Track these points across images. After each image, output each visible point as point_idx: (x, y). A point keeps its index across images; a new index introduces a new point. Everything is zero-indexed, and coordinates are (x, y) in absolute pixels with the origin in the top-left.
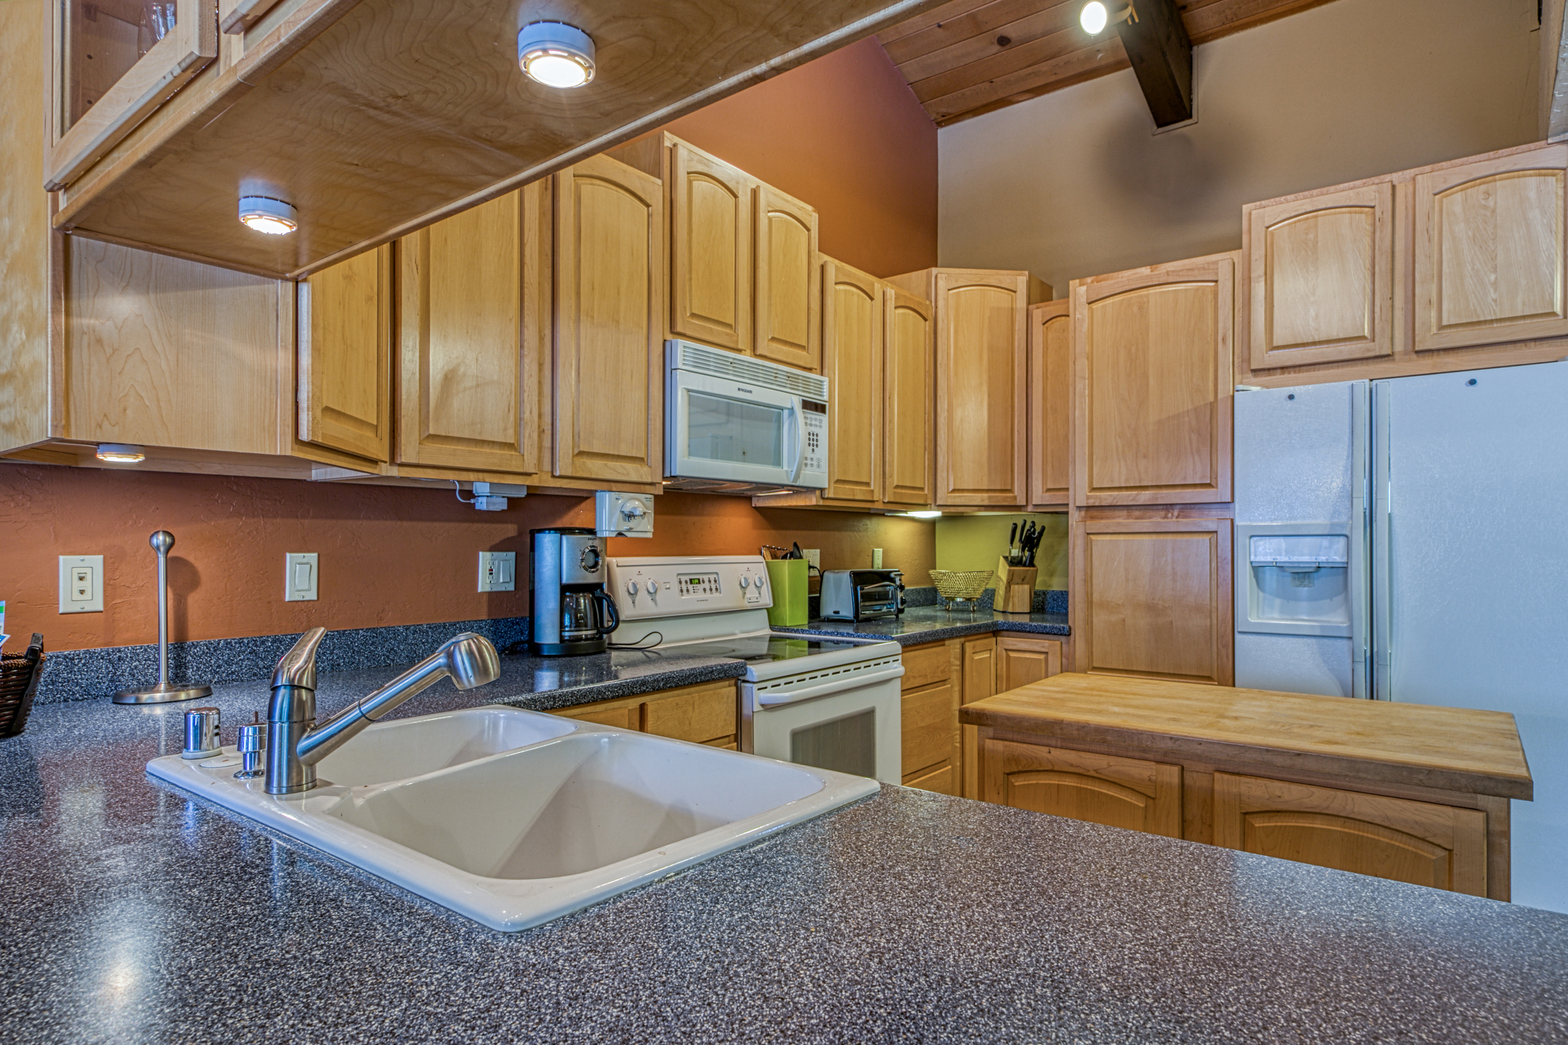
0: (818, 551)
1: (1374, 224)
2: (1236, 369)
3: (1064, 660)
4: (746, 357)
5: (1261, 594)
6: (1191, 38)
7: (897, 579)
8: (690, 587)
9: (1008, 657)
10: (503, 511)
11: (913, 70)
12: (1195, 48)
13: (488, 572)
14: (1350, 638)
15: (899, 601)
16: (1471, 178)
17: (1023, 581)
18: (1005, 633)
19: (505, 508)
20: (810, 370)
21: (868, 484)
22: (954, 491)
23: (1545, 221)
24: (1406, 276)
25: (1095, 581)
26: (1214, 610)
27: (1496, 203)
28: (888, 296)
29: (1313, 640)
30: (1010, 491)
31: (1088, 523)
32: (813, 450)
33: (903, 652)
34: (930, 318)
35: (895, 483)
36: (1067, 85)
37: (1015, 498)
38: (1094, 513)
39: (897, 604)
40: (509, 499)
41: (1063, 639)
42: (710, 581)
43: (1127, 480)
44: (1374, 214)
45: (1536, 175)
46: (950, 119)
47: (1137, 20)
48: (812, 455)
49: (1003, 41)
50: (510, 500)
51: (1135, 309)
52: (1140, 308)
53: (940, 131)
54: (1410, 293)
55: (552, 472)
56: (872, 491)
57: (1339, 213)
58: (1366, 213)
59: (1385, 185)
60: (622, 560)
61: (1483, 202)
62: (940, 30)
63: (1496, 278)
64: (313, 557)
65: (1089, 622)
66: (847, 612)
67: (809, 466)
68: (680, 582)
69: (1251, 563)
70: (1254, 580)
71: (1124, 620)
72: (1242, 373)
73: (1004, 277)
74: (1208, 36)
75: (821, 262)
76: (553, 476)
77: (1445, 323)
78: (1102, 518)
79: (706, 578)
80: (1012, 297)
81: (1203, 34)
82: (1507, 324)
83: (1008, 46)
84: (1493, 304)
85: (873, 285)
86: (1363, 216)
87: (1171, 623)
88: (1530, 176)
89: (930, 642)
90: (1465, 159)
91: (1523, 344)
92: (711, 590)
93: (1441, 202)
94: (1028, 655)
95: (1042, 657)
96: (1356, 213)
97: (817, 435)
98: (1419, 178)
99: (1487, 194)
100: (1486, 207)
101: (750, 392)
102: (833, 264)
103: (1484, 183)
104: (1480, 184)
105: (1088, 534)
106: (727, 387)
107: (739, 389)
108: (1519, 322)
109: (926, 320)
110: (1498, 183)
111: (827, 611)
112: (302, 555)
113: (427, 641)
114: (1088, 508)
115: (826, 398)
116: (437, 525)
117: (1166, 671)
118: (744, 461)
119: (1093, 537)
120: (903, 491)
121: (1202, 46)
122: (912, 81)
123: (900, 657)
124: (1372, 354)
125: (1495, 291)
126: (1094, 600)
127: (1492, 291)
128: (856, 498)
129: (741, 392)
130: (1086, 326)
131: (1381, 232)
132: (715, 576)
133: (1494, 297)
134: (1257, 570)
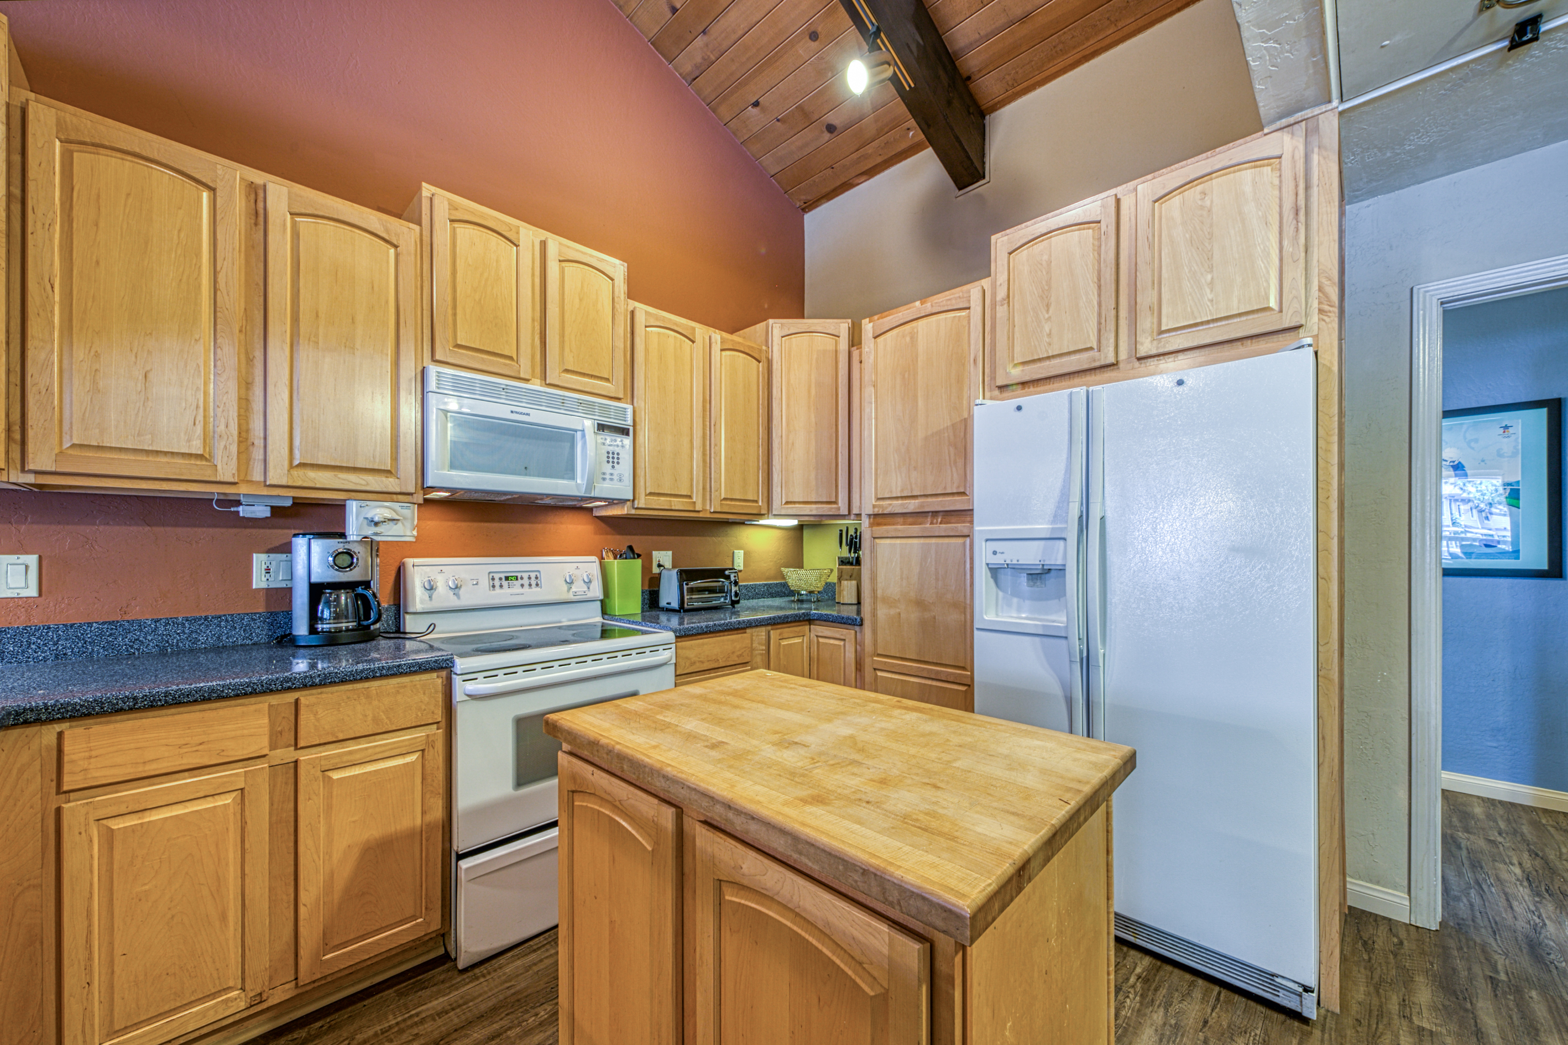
0: (670, 553)
1: (1100, 239)
2: (986, 387)
3: (858, 647)
4: (536, 385)
5: (1001, 594)
6: (983, 108)
7: (732, 576)
8: (505, 583)
9: (818, 642)
10: (267, 518)
11: (770, 163)
12: (987, 117)
13: (264, 572)
14: (1066, 638)
15: (733, 594)
16: (1188, 179)
17: (851, 578)
18: (817, 622)
19: (269, 515)
20: (618, 399)
21: (690, 497)
22: (787, 503)
23: (1260, 213)
24: (1129, 285)
25: (879, 580)
26: (968, 607)
27: (1212, 202)
28: (713, 340)
29: (1037, 639)
30: (835, 503)
31: (874, 528)
32: (613, 467)
33: (676, 642)
34: (764, 359)
35: (723, 496)
36: (892, 165)
37: (839, 509)
38: (880, 520)
39: (731, 597)
40: (272, 507)
41: (857, 628)
42: (530, 578)
43: (902, 491)
44: (1100, 228)
45: (1252, 168)
46: (810, 205)
47: (913, 85)
48: (612, 471)
49: (831, 128)
50: (274, 509)
51: (908, 339)
52: (912, 338)
53: (807, 217)
54: (1133, 302)
55: (265, 481)
56: (694, 503)
57: (1070, 232)
58: (1093, 229)
59: (1109, 199)
60: (417, 561)
61: (1200, 203)
62: (779, 124)
63: (1212, 278)
64: (32, 560)
65: (874, 614)
66: (675, 605)
67: (608, 481)
68: (493, 579)
69: (988, 564)
70: (992, 581)
71: (900, 614)
72: (991, 390)
73: (829, 324)
74: (996, 104)
75: (630, 308)
76: (266, 486)
77: (1163, 328)
78: (885, 525)
79: (525, 575)
80: (836, 341)
81: (991, 103)
82: (1224, 323)
83: (836, 133)
84: (1209, 304)
85: (694, 329)
86: (1091, 231)
87: (935, 618)
88: (1246, 169)
89: (720, 631)
90: (1185, 162)
91: (1239, 343)
92: (530, 585)
93: (1160, 209)
94: (832, 641)
95: (842, 643)
96: (1084, 229)
97: (618, 454)
98: (1139, 187)
99: (1204, 193)
100: (1202, 207)
101: (528, 414)
102: (641, 309)
103: (1201, 183)
104: (1197, 185)
105: (874, 538)
106: (501, 410)
107: (512, 412)
108: (1235, 320)
109: (759, 362)
110: (1214, 181)
111: (663, 603)
112: (16, 557)
113: (184, 632)
114: (876, 515)
115: (630, 421)
116: (199, 530)
117: (931, 660)
118: (526, 475)
119: (877, 541)
120: (733, 503)
121: (993, 115)
122: (772, 173)
123: (673, 646)
124: (1097, 364)
125: (1212, 291)
126: (879, 596)
127: (1208, 291)
128: (673, 508)
129: (515, 414)
130: (872, 357)
131: (1106, 245)
132: (538, 574)
133: (1210, 297)
134: (995, 571)
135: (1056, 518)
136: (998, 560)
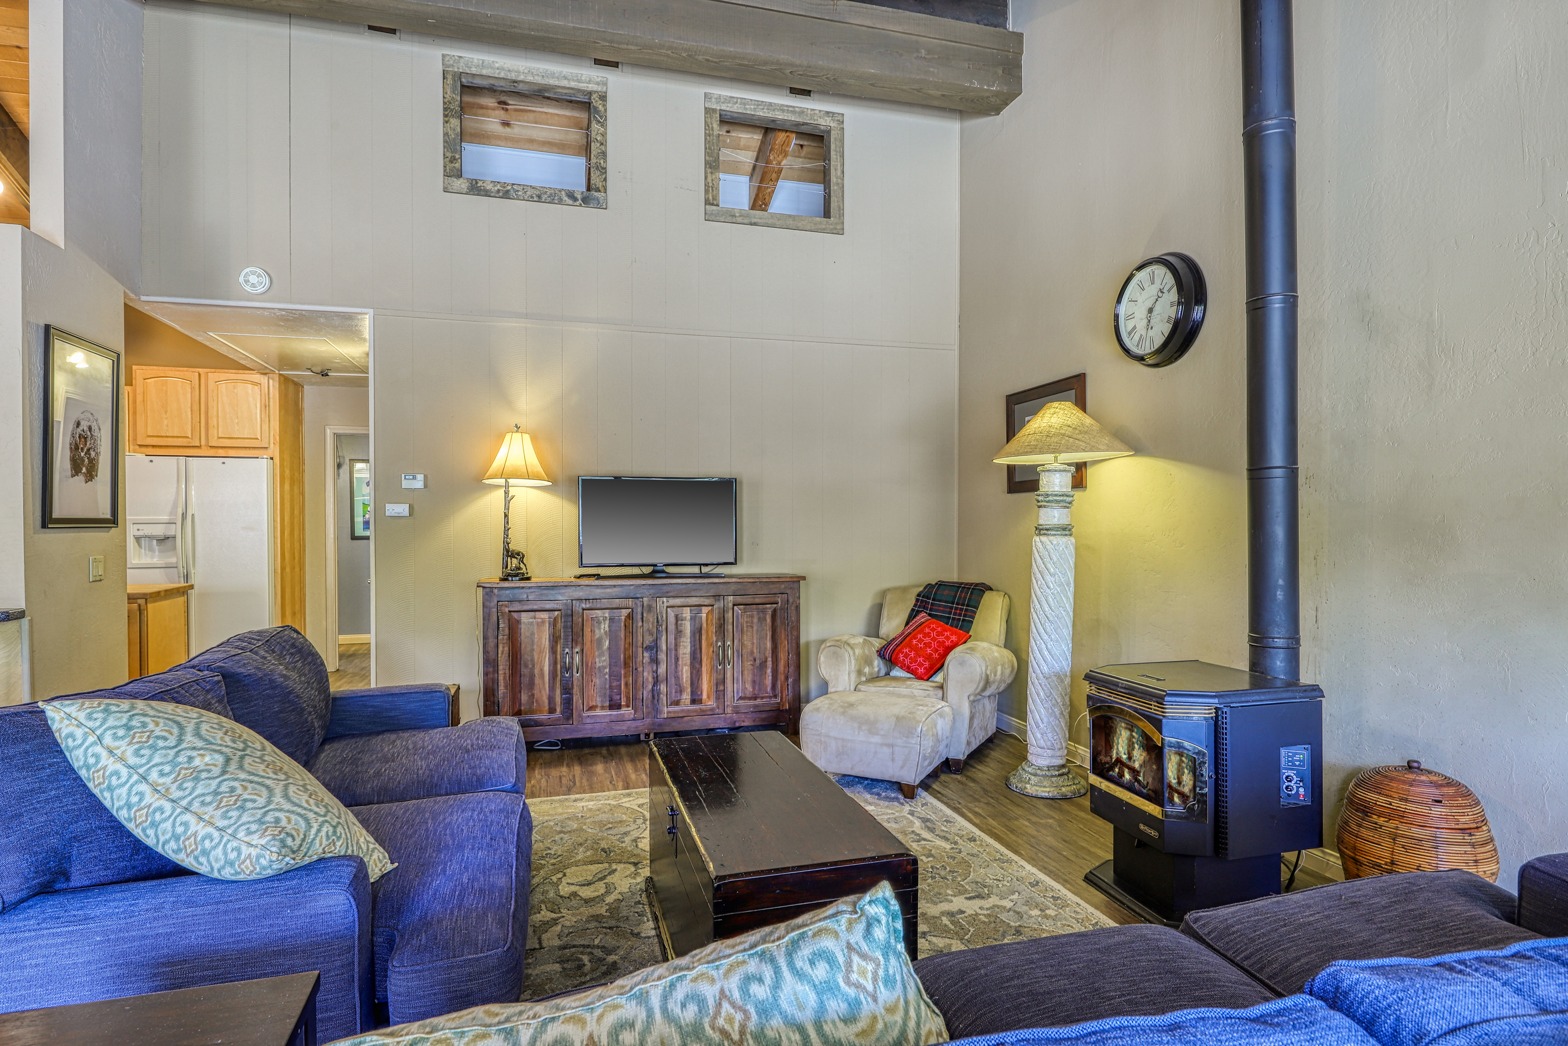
1: (192, 389)
5: (141, 550)
14: (176, 568)
16: (228, 378)
24: (205, 414)
27: (238, 391)
44: (191, 384)
54: (206, 420)
58: (188, 383)
59: (196, 372)
63: (238, 421)
69: (134, 536)
70: (136, 544)
77: (220, 436)
84: (237, 431)
91: (248, 449)
93: (218, 386)
96: (184, 382)
98: (210, 374)
100: (234, 392)
104: (232, 382)
110: (238, 383)
124: (191, 445)
131: (195, 393)
133: (237, 426)
134: (138, 539)
135: (171, 514)
136: (140, 533)
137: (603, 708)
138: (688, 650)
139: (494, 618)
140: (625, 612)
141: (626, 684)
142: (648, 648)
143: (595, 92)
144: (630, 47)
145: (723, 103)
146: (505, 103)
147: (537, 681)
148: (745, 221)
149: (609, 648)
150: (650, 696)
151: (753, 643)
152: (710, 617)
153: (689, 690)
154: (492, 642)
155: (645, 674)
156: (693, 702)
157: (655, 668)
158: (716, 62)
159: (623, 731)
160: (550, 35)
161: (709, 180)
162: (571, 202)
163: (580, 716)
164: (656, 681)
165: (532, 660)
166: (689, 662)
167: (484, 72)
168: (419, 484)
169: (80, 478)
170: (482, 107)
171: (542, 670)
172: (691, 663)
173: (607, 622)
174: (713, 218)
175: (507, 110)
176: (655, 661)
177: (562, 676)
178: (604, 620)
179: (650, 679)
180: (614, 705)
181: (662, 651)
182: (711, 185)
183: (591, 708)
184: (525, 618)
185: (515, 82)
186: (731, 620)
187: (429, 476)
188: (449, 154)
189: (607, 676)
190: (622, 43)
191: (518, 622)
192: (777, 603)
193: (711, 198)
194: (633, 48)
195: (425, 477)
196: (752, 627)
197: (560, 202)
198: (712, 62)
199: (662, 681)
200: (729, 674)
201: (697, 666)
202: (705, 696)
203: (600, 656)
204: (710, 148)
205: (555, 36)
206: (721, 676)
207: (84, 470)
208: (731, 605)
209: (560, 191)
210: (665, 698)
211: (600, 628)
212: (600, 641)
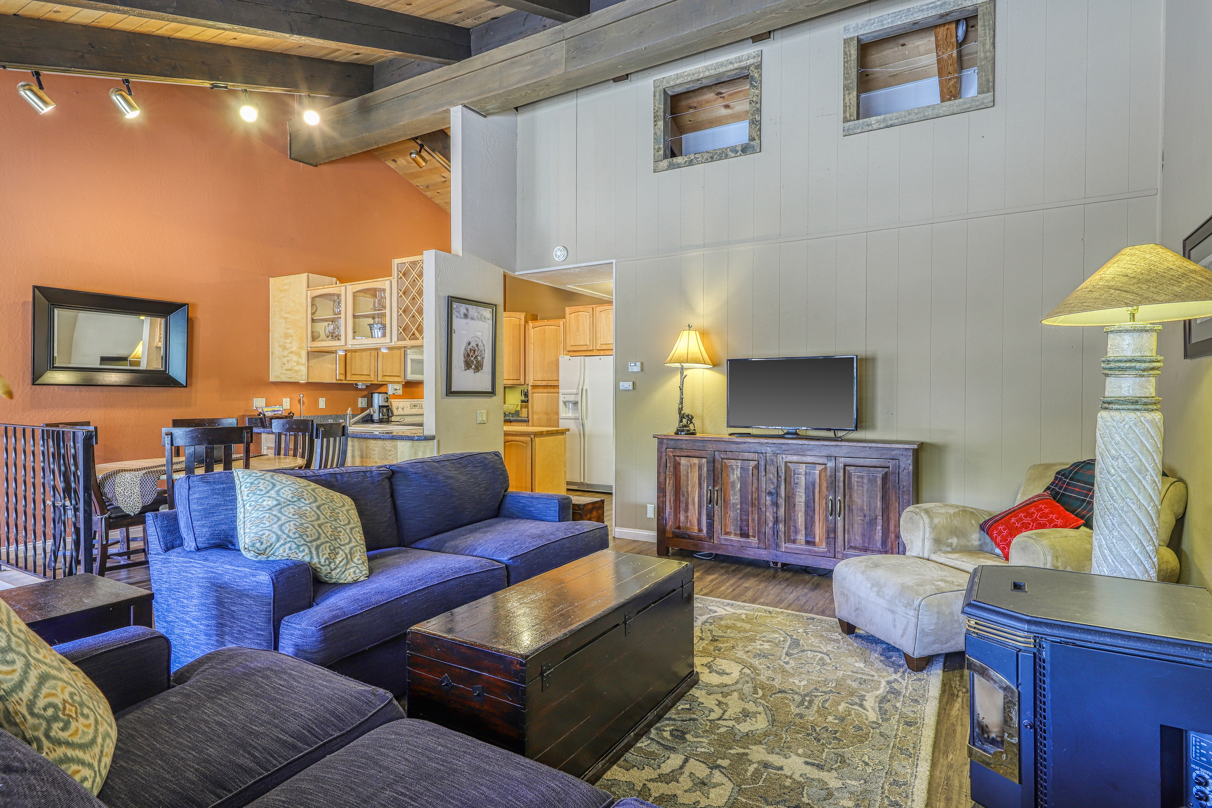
1: (590, 317)
5: (566, 409)
8: (413, 407)
10: (365, 389)
13: (361, 403)
14: (579, 419)
17: (525, 407)
25: (534, 408)
26: (558, 412)
29: (574, 420)
31: (533, 390)
37: (521, 382)
38: (534, 387)
43: (541, 378)
44: (589, 314)
50: (366, 386)
52: (544, 331)
54: (596, 335)
55: (377, 380)
59: (591, 308)
60: (394, 400)
64: (325, 399)
65: (533, 418)
68: (410, 406)
69: (563, 401)
70: (564, 405)
71: (541, 417)
72: (564, 352)
73: (517, 315)
77: (601, 343)
78: (536, 389)
80: (520, 320)
87: (550, 417)
93: (601, 314)
98: (597, 307)
116: (352, 393)
119: (534, 394)
124: (589, 349)
126: (534, 412)
130: (533, 335)
135: (577, 389)
137: (735, 535)
138: (803, 499)
139: (664, 460)
140: (753, 464)
141: (753, 520)
142: (770, 494)
143: (751, 65)
144: (744, 25)
145: (861, 29)
146: (721, 93)
147: (690, 507)
148: (882, 126)
149: (740, 490)
150: (771, 532)
151: (863, 501)
152: (823, 474)
153: (804, 532)
154: (662, 478)
155: (768, 514)
156: (808, 543)
157: (775, 510)
158: (815, 4)
159: (750, 555)
160: (688, 43)
161: (847, 100)
162: (733, 155)
163: (718, 537)
164: (776, 521)
165: (687, 492)
166: (803, 510)
167: (678, 82)
168: (637, 369)
169: (471, 371)
170: (708, 102)
171: (693, 500)
172: (806, 511)
173: (739, 470)
174: (851, 132)
175: (724, 97)
176: (776, 504)
177: (707, 506)
178: (737, 468)
179: (771, 518)
180: (744, 534)
181: (781, 497)
182: (848, 104)
183: (727, 533)
184: (683, 461)
185: (698, 80)
186: (842, 478)
187: (645, 364)
188: (657, 147)
189: (739, 511)
190: (737, 25)
191: (679, 464)
192: (888, 468)
193: (848, 115)
194: (746, 24)
195: (642, 363)
196: (863, 487)
197: (727, 157)
198: (813, 5)
199: (781, 522)
200: (840, 524)
201: (811, 514)
202: (817, 540)
203: (735, 494)
204: (848, 73)
205: (691, 42)
206: (832, 525)
207: (473, 367)
208: (841, 465)
209: (726, 149)
210: (783, 536)
211: (733, 474)
212: (733, 484)
